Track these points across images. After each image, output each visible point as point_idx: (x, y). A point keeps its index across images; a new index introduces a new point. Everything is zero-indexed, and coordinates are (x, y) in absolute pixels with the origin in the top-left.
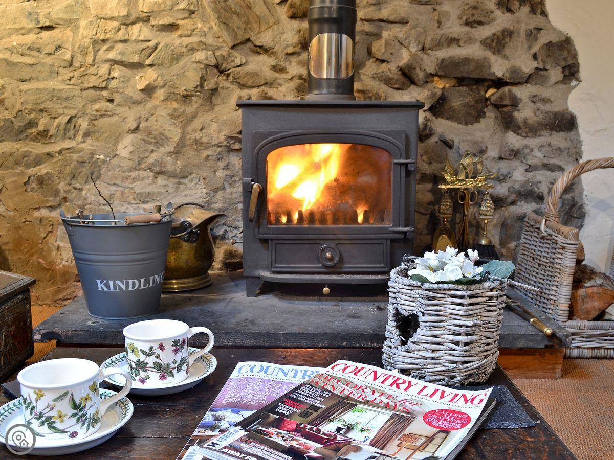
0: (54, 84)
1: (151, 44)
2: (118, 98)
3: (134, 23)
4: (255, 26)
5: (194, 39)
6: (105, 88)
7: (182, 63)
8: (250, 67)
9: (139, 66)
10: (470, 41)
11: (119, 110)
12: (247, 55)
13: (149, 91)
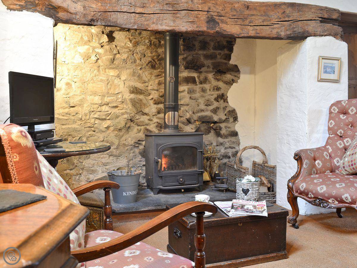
0: (75, 126)
1: (109, 112)
2: (97, 130)
3: (103, 105)
4: (143, 106)
5: (123, 111)
6: (93, 127)
7: (119, 119)
8: (142, 120)
9: (105, 119)
10: (207, 110)
11: (97, 134)
12: (140, 116)
13: (108, 128)
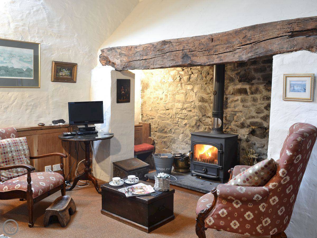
0: (168, 122)
1: (186, 114)
2: (179, 125)
3: (183, 110)
4: (207, 112)
5: (195, 114)
6: (177, 123)
7: (192, 119)
8: (206, 121)
9: (184, 119)
10: (257, 117)
11: (180, 128)
12: (205, 118)
13: (186, 124)
